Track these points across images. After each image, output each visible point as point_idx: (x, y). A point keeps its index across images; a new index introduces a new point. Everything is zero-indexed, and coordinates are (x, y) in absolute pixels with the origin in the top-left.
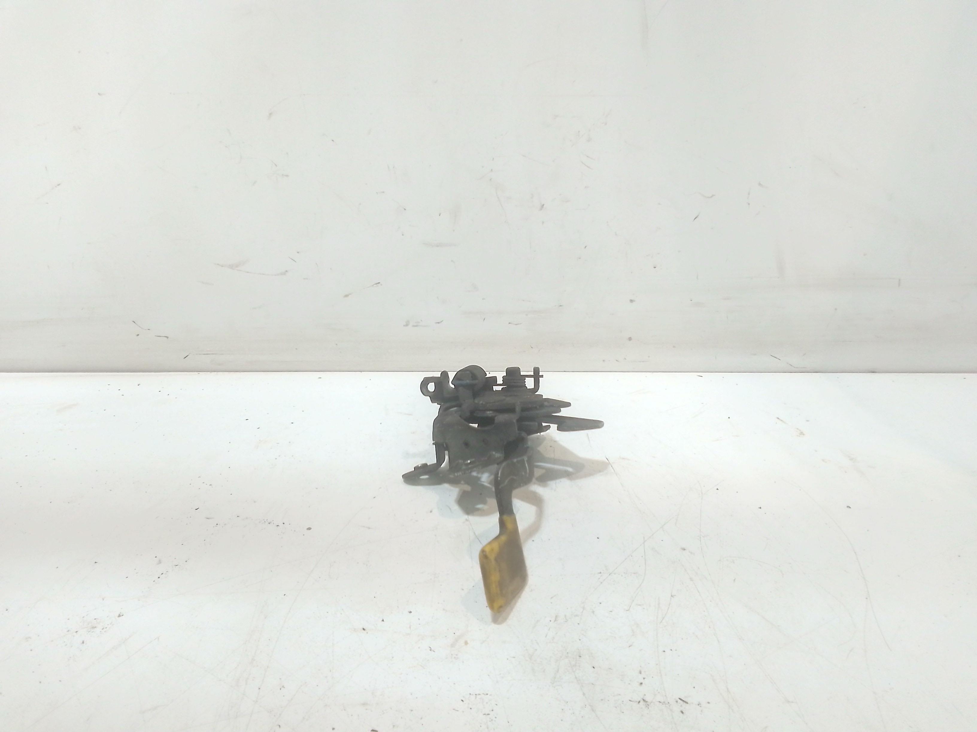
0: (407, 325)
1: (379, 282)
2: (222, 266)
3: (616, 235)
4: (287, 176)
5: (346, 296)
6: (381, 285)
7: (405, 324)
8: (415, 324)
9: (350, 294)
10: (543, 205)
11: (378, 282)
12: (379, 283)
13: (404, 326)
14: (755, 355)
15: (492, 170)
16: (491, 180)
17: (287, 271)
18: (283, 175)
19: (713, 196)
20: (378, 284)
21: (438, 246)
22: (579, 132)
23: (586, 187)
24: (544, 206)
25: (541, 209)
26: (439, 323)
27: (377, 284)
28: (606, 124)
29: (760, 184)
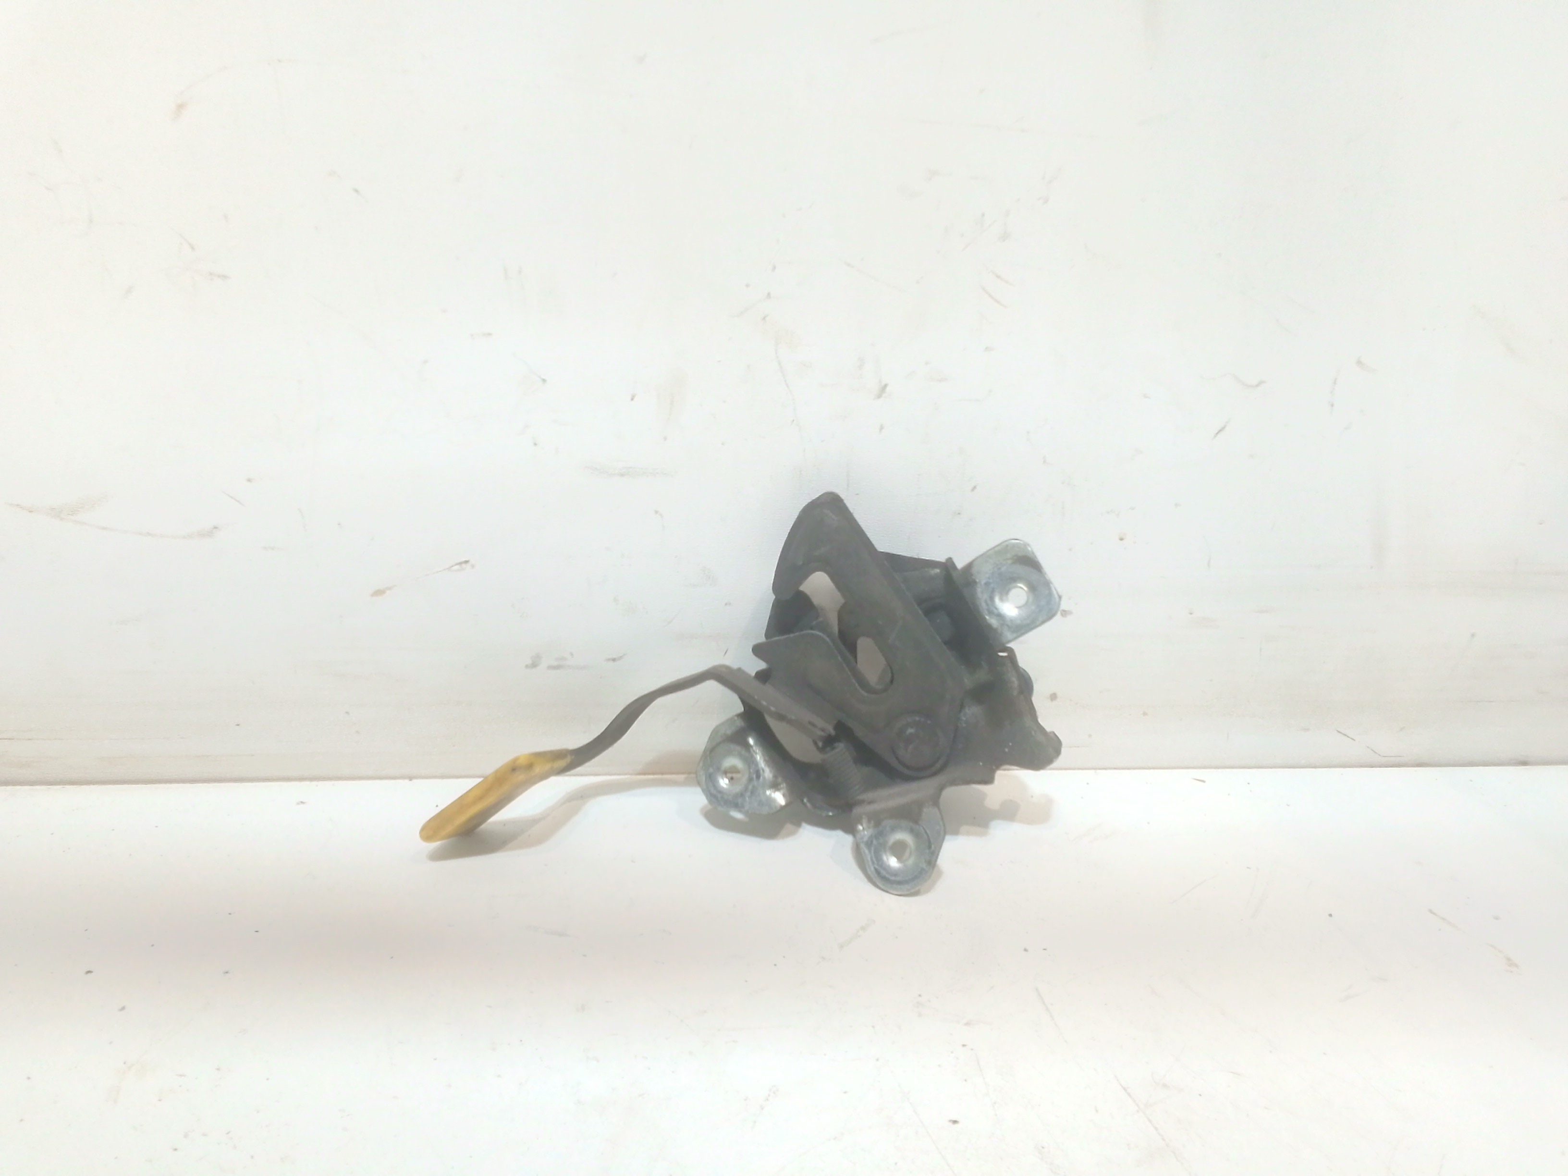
0: (534, 665)
1: (467, 559)
2: (31, 512)
3: (1045, 462)
4: (224, 277)
5: (379, 593)
6: (473, 566)
7: (529, 662)
8: (555, 663)
9: (389, 588)
10: (886, 386)
11: (464, 559)
12: (466, 562)
13: (527, 666)
14: (1306, 730)
15: (769, 294)
16: (764, 318)
17: (216, 528)
18: (211, 274)
19: (1261, 383)
20: (464, 566)
21: (622, 475)
22: (983, 215)
23: (986, 348)
24: (888, 389)
25: (879, 396)
26: (614, 660)
27: (460, 563)
28: (1046, 201)
29: (1359, 362)
